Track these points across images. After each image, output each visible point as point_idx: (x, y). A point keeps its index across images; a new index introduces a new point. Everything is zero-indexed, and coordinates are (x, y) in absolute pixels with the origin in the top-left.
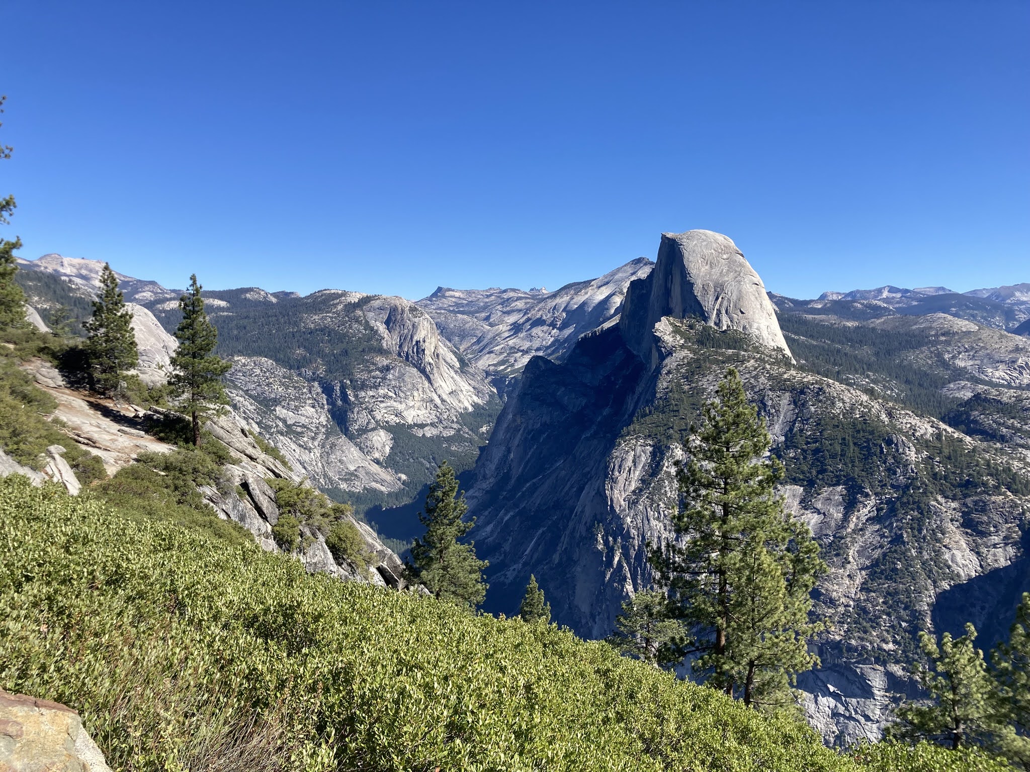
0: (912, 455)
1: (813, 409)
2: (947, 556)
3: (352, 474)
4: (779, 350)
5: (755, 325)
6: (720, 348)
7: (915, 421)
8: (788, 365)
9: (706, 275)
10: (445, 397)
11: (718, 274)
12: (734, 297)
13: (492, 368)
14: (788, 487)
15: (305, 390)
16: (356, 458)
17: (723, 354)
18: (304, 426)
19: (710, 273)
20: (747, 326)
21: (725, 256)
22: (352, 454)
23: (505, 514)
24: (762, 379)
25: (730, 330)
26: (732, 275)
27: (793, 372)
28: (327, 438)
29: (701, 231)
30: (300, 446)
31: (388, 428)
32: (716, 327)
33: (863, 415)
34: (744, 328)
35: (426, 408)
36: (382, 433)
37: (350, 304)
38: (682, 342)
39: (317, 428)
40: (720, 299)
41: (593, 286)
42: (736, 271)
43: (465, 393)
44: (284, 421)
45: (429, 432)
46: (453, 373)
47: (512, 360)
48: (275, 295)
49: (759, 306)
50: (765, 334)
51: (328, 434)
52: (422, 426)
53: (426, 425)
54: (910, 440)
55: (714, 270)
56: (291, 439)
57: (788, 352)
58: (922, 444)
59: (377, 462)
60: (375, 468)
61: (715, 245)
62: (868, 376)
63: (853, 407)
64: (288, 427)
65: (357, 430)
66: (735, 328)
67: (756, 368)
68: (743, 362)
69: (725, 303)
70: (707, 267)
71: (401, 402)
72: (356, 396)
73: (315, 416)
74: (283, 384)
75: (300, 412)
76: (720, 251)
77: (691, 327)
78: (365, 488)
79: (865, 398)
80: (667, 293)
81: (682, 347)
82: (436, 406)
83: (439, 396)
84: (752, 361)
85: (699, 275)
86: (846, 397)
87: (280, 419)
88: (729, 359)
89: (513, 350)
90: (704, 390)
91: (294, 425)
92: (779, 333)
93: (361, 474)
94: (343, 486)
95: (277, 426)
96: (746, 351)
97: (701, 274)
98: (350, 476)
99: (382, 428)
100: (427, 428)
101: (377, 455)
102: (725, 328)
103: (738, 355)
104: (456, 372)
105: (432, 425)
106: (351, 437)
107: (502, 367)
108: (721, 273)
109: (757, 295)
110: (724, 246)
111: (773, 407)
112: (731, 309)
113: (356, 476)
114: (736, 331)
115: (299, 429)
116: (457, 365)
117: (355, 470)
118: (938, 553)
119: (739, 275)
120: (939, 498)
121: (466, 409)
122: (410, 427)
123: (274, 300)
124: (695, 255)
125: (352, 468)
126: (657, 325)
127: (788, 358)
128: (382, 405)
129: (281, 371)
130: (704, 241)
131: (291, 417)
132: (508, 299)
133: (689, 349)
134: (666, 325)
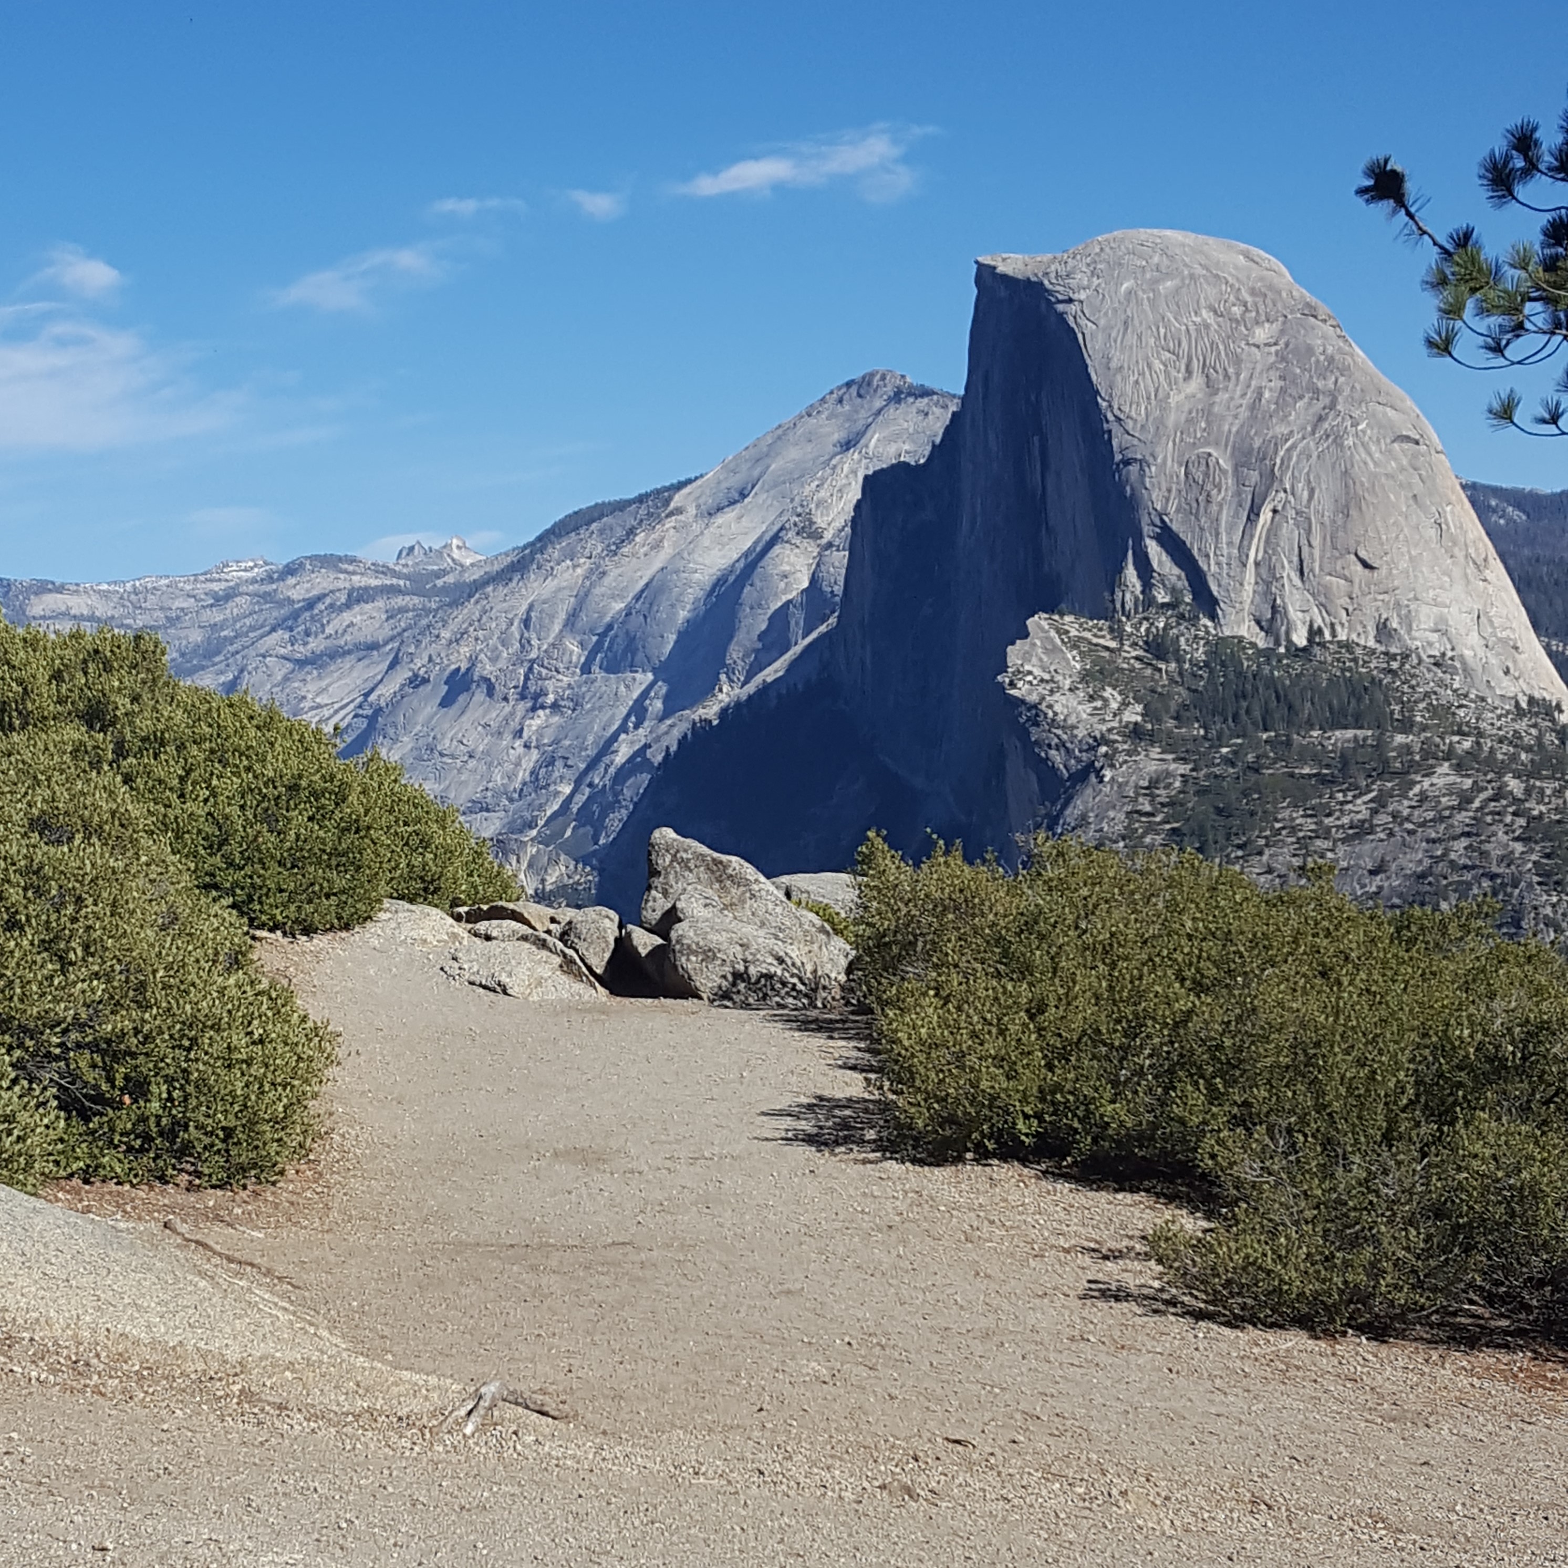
4: (1542, 710)
5: (1425, 617)
9: (1189, 421)
11: (1244, 413)
12: (1324, 503)
19: (1207, 413)
20: (1395, 624)
21: (1262, 334)
25: (1322, 645)
29: (1144, 233)
32: (1261, 641)
34: (1383, 631)
38: (1133, 714)
40: (1266, 515)
41: (679, 511)
42: (1316, 392)
49: (1433, 533)
55: (1223, 397)
61: (1210, 292)
66: (1342, 636)
69: (1289, 532)
70: (1196, 384)
76: (1237, 310)
80: (1031, 511)
85: (1160, 423)
96: (1406, 726)
97: (1171, 420)
102: (1300, 638)
103: (1380, 746)
108: (1253, 407)
109: (1419, 488)
110: (1253, 292)
112: (1316, 558)
114: (1348, 646)
119: (1332, 406)
124: (1131, 339)
126: (1014, 654)
130: (1168, 276)
132: (310, 604)
134: (1052, 650)
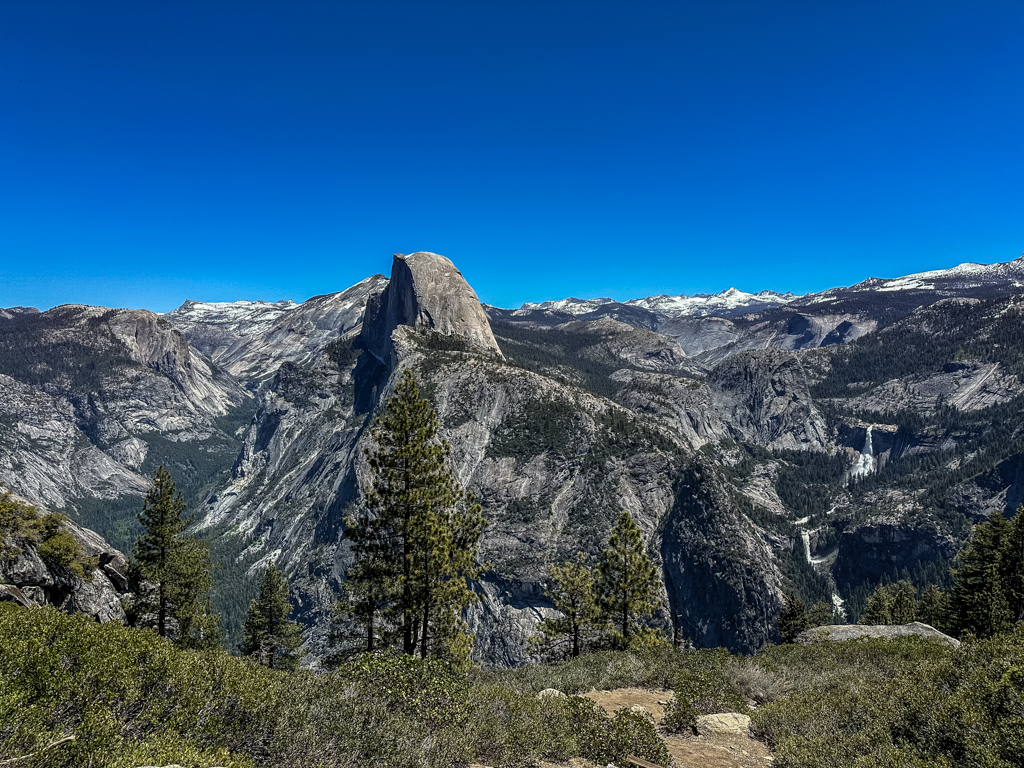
0: (592, 427)
1: (520, 396)
2: (620, 502)
3: (106, 483)
4: (493, 350)
5: (473, 331)
6: (447, 350)
7: (593, 401)
8: (500, 361)
9: (432, 290)
10: (197, 403)
11: (442, 289)
12: (456, 307)
13: (244, 374)
14: (504, 459)
15: (49, 404)
16: (110, 466)
17: (449, 355)
18: (49, 440)
19: (435, 288)
20: (467, 332)
21: (447, 275)
22: (105, 464)
23: (264, 507)
24: (481, 374)
25: (454, 335)
26: (453, 291)
27: (504, 367)
28: (76, 450)
29: (426, 253)
30: (46, 459)
31: (142, 436)
32: (442, 333)
33: (557, 398)
34: (465, 333)
35: (180, 415)
36: (135, 441)
37: (94, 318)
38: (416, 345)
39: (65, 441)
40: (444, 309)
42: (456, 287)
43: (218, 398)
44: (28, 436)
45: (184, 437)
46: (205, 381)
47: (264, 366)
48: (9, 311)
49: (475, 315)
50: (481, 338)
51: (77, 446)
52: (176, 432)
53: (181, 431)
54: (590, 415)
55: (438, 286)
56: (36, 453)
57: (499, 352)
58: (600, 418)
59: (133, 469)
60: (129, 475)
61: (438, 265)
62: (559, 368)
63: (549, 393)
64: (34, 441)
65: (109, 440)
66: (457, 333)
67: (475, 366)
68: (465, 361)
69: (449, 314)
70: (433, 283)
71: (153, 411)
72: (106, 408)
73: (62, 429)
74: (23, 400)
75: (45, 427)
76: (442, 270)
77: (423, 333)
78: (121, 495)
79: (557, 385)
80: (401, 304)
81: (416, 350)
82: (190, 413)
83: (193, 403)
84: (472, 361)
85: (426, 290)
86: (544, 385)
87: (23, 435)
88: (454, 359)
89: (265, 357)
90: (436, 385)
91: (39, 439)
92: (493, 338)
93: (117, 482)
94: (97, 495)
95: (20, 441)
96: (467, 352)
97: (428, 289)
98: (104, 485)
99: (135, 436)
100: (181, 434)
101: (131, 463)
102: (450, 334)
103: (462, 355)
104: (209, 380)
105: (188, 430)
106: (102, 447)
107: (254, 373)
108: (444, 288)
109: (473, 306)
110: (445, 266)
111: (490, 396)
112: (454, 318)
113: (112, 485)
114: (458, 336)
115: (44, 443)
116: (210, 373)
117: (109, 479)
118: (614, 500)
119: (459, 290)
120: (613, 458)
121: (220, 413)
122: (165, 433)
123: (9, 316)
124: (422, 273)
125: (105, 477)
126: (394, 332)
127: (500, 357)
128: (134, 415)
129: (21, 387)
130: (429, 261)
131: (35, 432)
132: (257, 311)
133: (422, 351)
134: (402, 332)
